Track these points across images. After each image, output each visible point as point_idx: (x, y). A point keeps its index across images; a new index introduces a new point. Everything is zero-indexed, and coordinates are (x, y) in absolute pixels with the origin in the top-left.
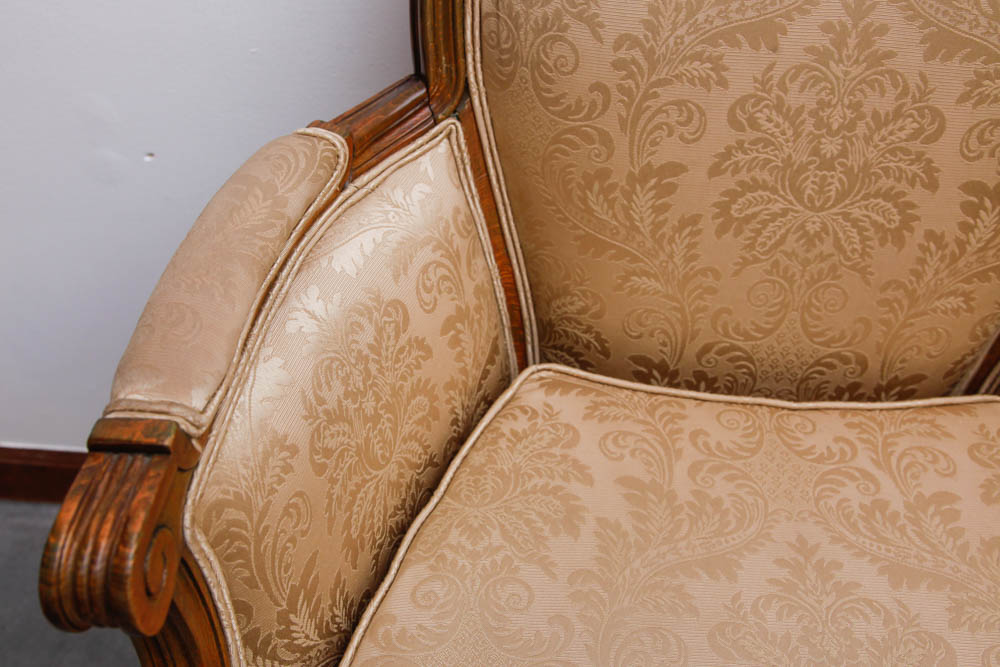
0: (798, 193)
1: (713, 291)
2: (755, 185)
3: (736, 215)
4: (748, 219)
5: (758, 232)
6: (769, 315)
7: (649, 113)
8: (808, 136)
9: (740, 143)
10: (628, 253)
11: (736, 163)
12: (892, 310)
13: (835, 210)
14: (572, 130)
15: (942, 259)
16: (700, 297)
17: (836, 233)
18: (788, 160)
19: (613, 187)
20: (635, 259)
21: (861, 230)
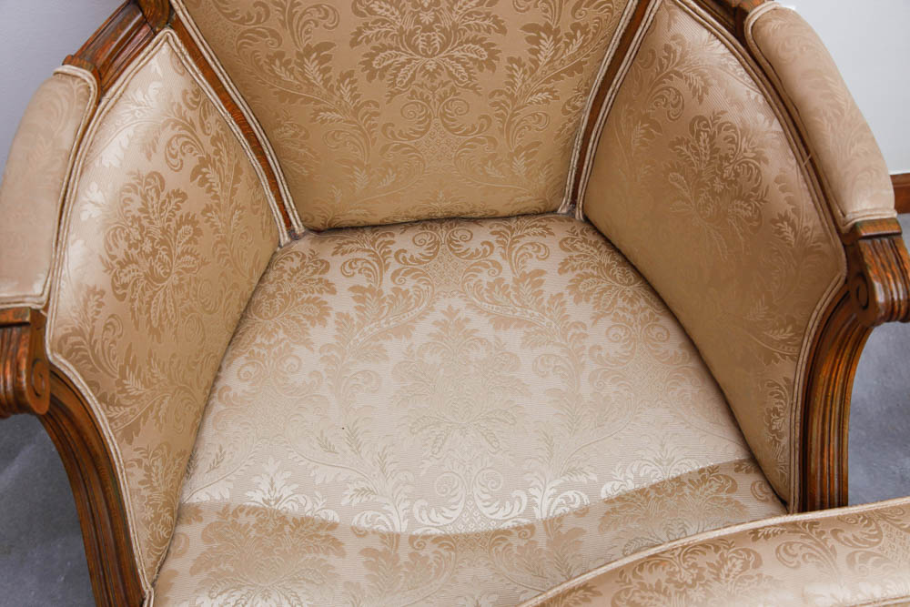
0: (415, 49)
1: (377, 114)
2: (384, 48)
3: (377, 67)
4: (386, 68)
5: (396, 76)
6: (420, 122)
7: (298, 15)
8: (410, 13)
9: (366, 25)
10: (312, 100)
11: (367, 36)
12: (502, 108)
13: (442, 55)
14: (249, 31)
15: (525, 72)
16: (369, 119)
17: (447, 68)
18: (401, 31)
19: (289, 62)
20: (317, 102)
21: (464, 65)
